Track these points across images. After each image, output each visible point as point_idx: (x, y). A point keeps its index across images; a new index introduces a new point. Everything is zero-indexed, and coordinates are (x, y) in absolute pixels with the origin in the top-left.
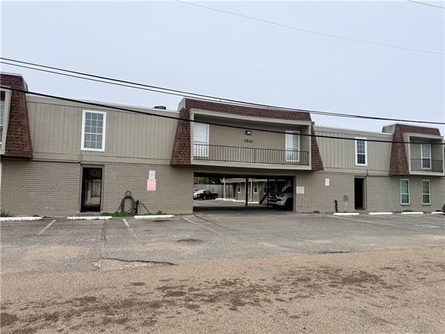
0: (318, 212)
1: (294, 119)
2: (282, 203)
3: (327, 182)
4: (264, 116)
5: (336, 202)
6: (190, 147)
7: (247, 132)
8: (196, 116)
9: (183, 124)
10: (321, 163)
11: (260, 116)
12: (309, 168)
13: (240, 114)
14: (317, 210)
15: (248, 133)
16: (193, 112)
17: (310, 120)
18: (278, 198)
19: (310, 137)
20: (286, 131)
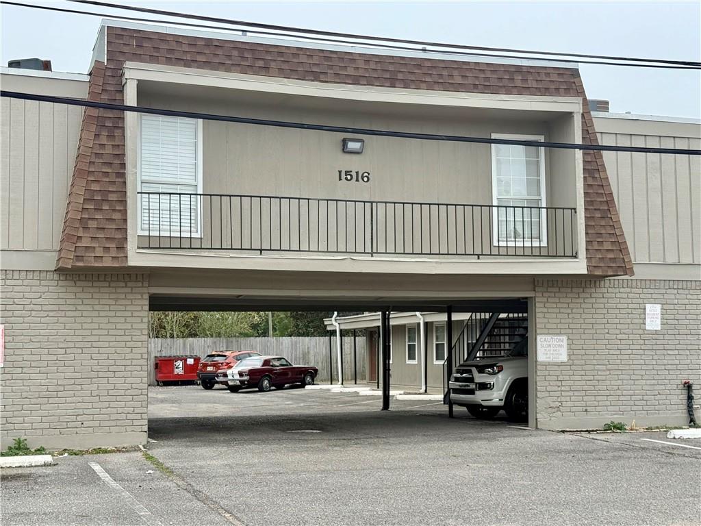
0: (619, 427)
1: (521, 91)
2: (496, 396)
3: (654, 318)
4: (406, 85)
5: (688, 387)
6: (123, 202)
7: (345, 141)
8: (144, 89)
9: (100, 120)
10: (621, 247)
11: (393, 83)
12: (579, 267)
13: (316, 77)
14: (617, 419)
15: (352, 146)
16: (136, 73)
17: (580, 92)
18: (479, 378)
19: (579, 154)
20: (494, 136)
